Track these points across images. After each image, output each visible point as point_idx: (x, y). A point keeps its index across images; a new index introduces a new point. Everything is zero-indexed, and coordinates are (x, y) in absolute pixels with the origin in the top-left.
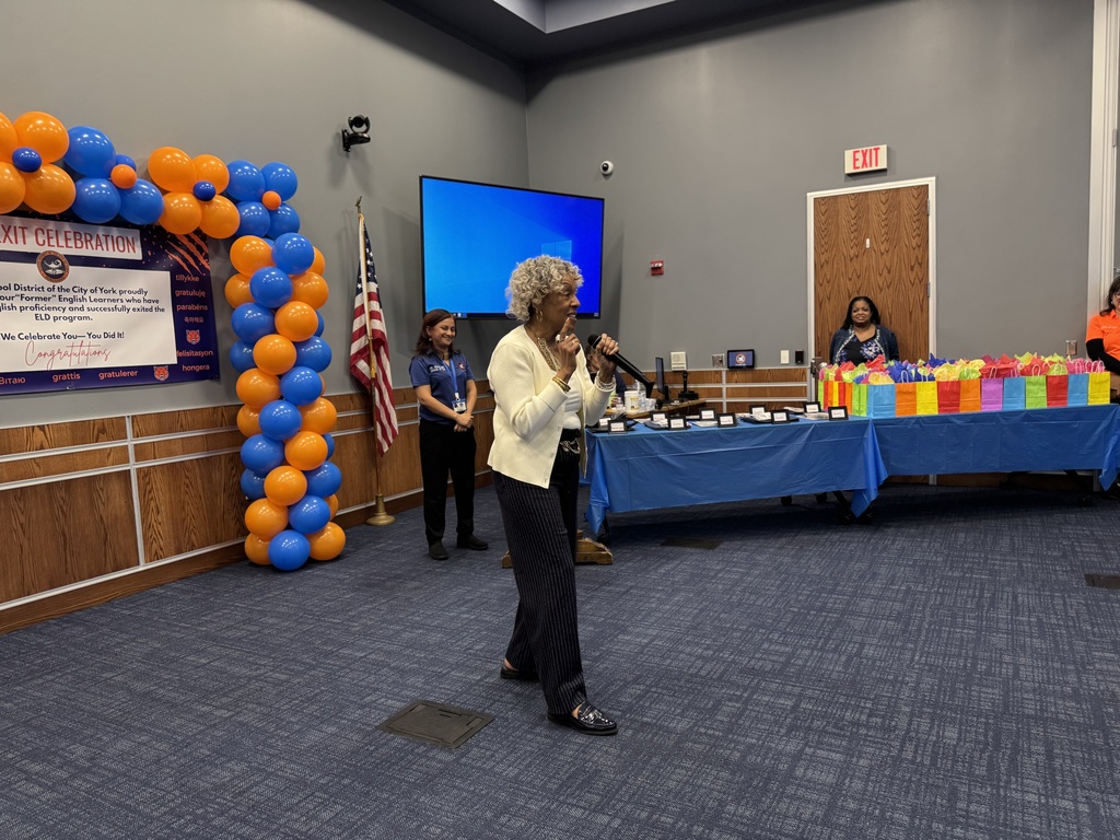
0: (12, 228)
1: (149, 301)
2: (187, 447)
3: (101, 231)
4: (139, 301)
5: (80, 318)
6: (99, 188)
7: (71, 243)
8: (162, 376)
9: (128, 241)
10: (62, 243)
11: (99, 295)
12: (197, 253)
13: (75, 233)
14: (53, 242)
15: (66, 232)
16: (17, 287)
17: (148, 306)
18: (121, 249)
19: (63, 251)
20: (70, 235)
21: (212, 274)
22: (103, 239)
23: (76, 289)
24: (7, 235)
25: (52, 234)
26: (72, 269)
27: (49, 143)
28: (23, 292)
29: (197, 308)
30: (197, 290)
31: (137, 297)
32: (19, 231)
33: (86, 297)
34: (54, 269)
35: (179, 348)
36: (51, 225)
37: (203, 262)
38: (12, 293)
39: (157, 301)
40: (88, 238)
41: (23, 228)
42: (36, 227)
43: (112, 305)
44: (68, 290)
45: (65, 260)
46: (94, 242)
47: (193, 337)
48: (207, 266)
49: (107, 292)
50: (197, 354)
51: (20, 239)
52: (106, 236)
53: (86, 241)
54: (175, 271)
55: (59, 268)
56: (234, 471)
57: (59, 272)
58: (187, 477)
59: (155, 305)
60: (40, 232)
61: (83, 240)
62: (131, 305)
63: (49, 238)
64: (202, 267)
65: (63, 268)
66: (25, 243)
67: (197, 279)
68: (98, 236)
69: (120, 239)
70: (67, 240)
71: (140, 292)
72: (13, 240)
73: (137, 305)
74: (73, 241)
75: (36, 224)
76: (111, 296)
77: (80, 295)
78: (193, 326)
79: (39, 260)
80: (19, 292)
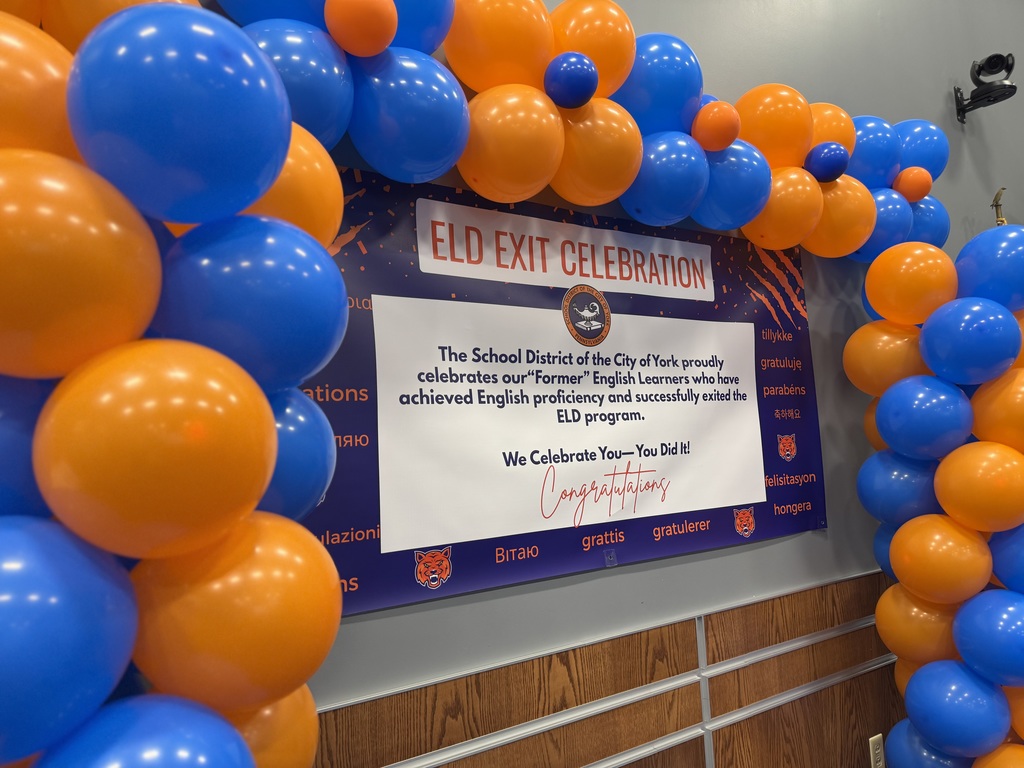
0: (526, 240)
1: (725, 380)
2: (785, 672)
3: (657, 246)
4: (711, 380)
5: (627, 417)
6: (674, 148)
7: (614, 271)
8: (745, 526)
9: (695, 267)
10: (600, 270)
11: (652, 370)
12: (789, 289)
13: (621, 250)
14: (587, 267)
15: (607, 249)
16: (532, 356)
17: (723, 389)
18: (686, 282)
19: (602, 286)
20: (613, 255)
21: (811, 327)
22: (659, 261)
23: (620, 360)
24: (518, 255)
25: (587, 252)
26: (616, 319)
27: (610, 47)
28: (539, 366)
29: (791, 391)
30: (790, 359)
31: (710, 372)
32: (537, 245)
33: (634, 374)
34: (588, 320)
35: (769, 470)
36: (586, 235)
37: (798, 305)
38: (522, 368)
39: (736, 380)
40: (639, 262)
41: (543, 241)
42: (562, 239)
43: (671, 389)
44: (607, 362)
45: (604, 302)
46: (647, 268)
47: (788, 448)
48: (803, 313)
49: (664, 363)
50: (794, 480)
51: (538, 262)
52: (664, 257)
53: (637, 266)
54: (762, 322)
55: (596, 318)
56: (853, 717)
57: (596, 325)
58: (788, 741)
59: (733, 387)
60: (568, 247)
61: (632, 263)
62: (701, 389)
63: (582, 260)
64: (796, 314)
65: (602, 318)
66: (545, 270)
67: (789, 337)
68: (652, 255)
69: (683, 263)
70: (608, 263)
71: (713, 362)
72: (528, 265)
73: (708, 388)
74: (617, 265)
75: (563, 231)
76: (671, 371)
77: (624, 370)
78: (786, 427)
79: (565, 303)
80: (535, 366)
